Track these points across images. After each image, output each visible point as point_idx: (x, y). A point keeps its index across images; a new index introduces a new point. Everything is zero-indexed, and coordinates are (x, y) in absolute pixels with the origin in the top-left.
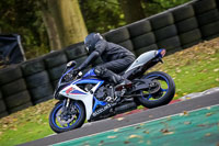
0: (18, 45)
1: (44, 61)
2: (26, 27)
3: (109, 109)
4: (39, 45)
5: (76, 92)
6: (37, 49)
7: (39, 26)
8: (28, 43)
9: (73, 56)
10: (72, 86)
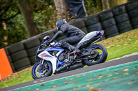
0: (82, 7)
1: (98, 16)
3: (66, 67)
4: (95, 6)
5: (47, 56)
6: (94, 9)
9: (117, 13)
10: (46, 52)
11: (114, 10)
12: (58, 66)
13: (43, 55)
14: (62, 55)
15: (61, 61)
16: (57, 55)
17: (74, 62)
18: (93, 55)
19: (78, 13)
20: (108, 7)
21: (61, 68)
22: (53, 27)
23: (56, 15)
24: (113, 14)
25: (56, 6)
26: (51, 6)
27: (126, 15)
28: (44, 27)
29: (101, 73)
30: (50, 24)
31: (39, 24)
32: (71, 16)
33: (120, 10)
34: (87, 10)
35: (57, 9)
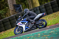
0: (21, 7)
2: (23, 3)
3: (29, 29)
4: (26, 7)
5: (21, 24)
7: (26, 2)
8: (24, 7)
9: (35, 10)
10: (20, 23)
11: (34, 9)
12: (26, 29)
13: (19, 24)
14: (28, 24)
15: (27, 26)
16: (25, 24)
17: (33, 27)
18: (41, 24)
19: (19, 10)
20: (32, 8)
21: (27, 29)
22: (8, 16)
23: (9, 11)
24: (34, 10)
25: (9, 7)
26: (7, 7)
27: (39, 11)
28: (4, 16)
29: (29, 36)
30: (7, 15)
31: (2, 15)
32: (16, 11)
33: (37, 9)
34: (23, 9)
35: (10, 8)
